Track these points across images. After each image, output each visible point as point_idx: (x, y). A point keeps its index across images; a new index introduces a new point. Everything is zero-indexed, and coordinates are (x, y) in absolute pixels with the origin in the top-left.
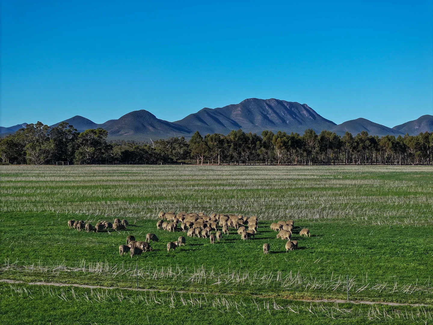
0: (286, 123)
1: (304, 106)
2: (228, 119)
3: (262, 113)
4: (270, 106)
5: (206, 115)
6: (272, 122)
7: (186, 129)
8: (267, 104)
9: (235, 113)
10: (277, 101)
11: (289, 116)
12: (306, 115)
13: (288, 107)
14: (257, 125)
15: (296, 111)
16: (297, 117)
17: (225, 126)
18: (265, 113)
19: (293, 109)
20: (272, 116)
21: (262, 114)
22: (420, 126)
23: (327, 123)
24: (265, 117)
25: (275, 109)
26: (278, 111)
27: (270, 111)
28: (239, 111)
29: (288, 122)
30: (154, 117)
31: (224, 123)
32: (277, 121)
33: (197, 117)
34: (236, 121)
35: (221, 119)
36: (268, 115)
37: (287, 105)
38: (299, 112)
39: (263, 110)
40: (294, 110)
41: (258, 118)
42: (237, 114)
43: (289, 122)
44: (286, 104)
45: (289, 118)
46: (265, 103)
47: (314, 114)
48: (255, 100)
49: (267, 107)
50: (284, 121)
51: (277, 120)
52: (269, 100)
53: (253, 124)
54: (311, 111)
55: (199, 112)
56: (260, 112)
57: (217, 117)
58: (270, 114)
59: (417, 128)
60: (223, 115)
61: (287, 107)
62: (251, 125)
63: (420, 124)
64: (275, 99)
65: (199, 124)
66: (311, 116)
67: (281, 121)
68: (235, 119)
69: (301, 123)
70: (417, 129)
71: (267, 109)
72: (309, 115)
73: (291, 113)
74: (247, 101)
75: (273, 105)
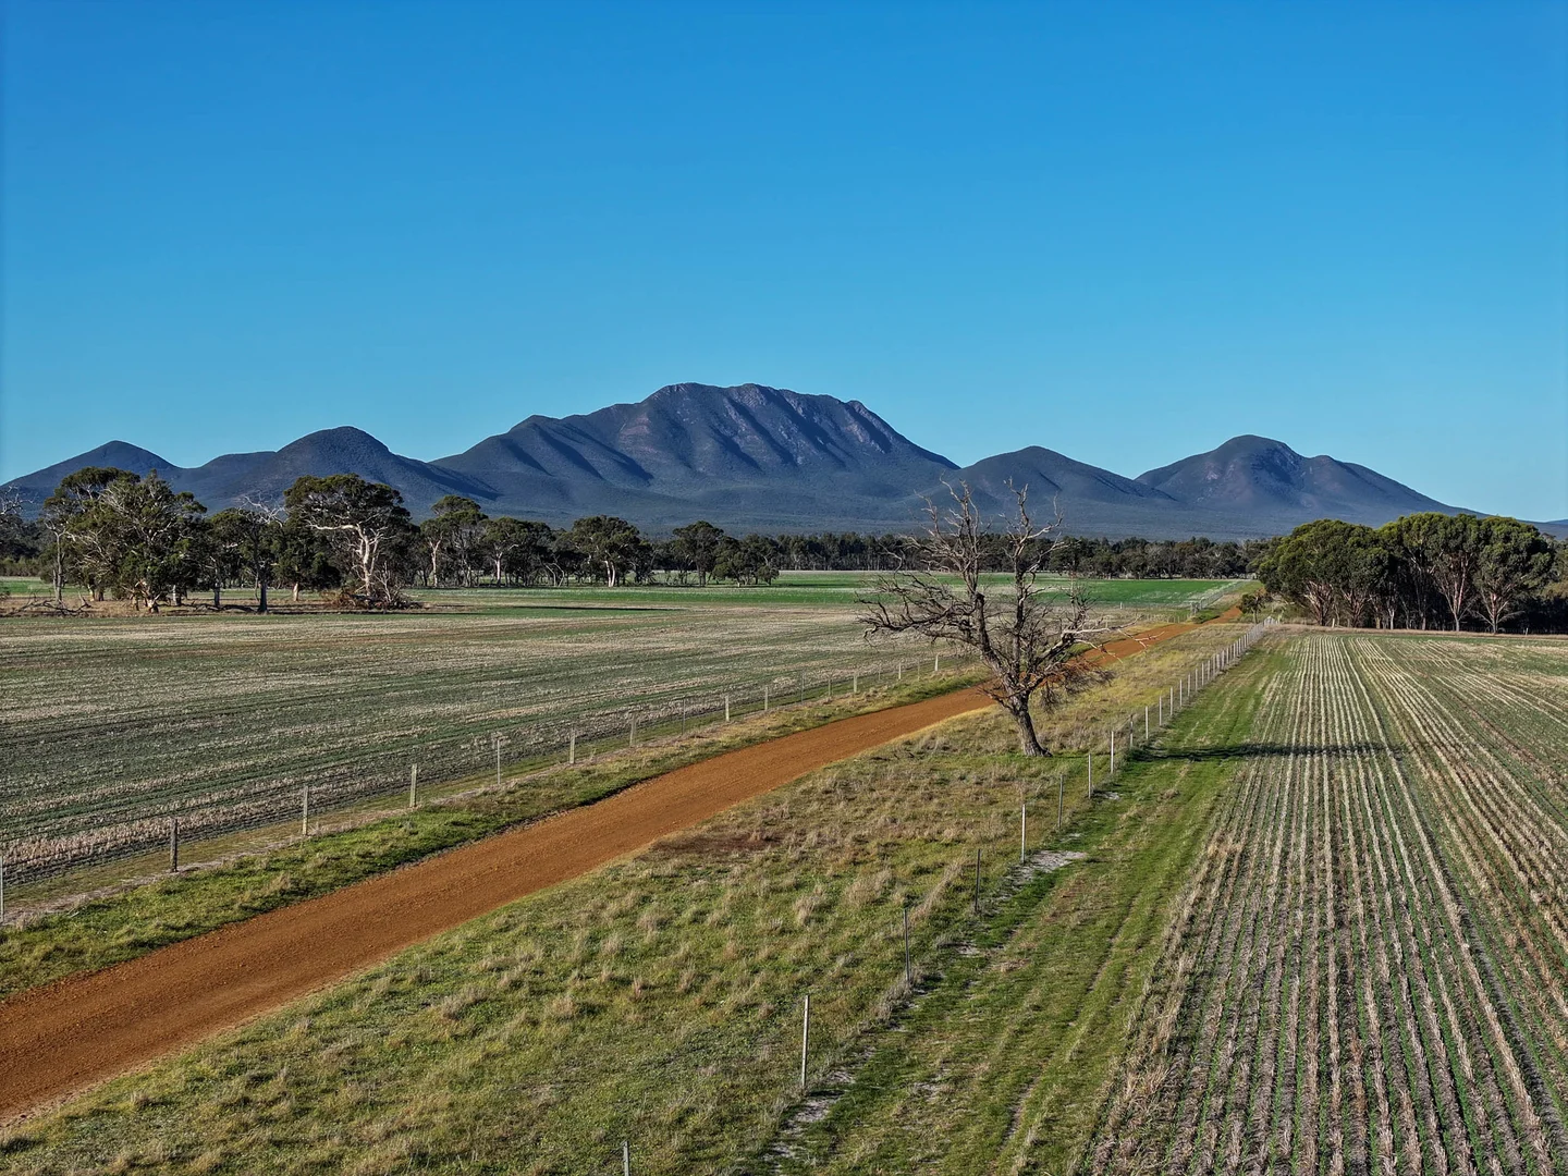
0: (795, 464)
1: (853, 408)
2: (609, 449)
3: (717, 431)
4: (742, 410)
5: (539, 439)
6: (749, 462)
7: (481, 486)
8: (732, 401)
9: (632, 431)
10: (764, 391)
11: (803, 442)
12: (860, 437)
13: (800, 411)
14: (701, 469)
15: (826, 425)
16: (829, 445)
17: (600, 472)
18: (728, 433)
19: (816, 419)
20: (750, 442)
21: (717, 436)
22: (1222, 472)
23: (929, 463)
24: (728, 446)
25: (761, 419)
26: (768, 426)
27: (743, 425)
28: (642, 425)
29: (800, 460)
30: (380, 448)
31: (596, 465)
32: (766, 458)
33: (508, 445)
34: (634, 457)
35: (587, 452)
36: (737, 440)
37: (799, 404)
38: (837, 428)
39: (722, 422)
40: (821, 420)
41: (706, 447)
42: (636, 437)
43: (803, 461)
44: (792, 402)
45: (802, 446)
46: (725, 400)
47: (886, 433)
48: (694, 388)
49: (733, 413)
50: (787, 457)
51: (764, 454)
52: (739, 388)
53: (690, 467)
54: (876, 424)
55: (516, 431)
56: (712, 427)
57: (575, 446)
58: (742, 436)
59: (1215, 477)
60: (593, 440)
61: (798, 415)
62: (681, 471)
63: (1225, 464)
64: (758, 386)
65: (518, 468)
66: (876, 442)
67: (778, 459)
68: (631, 452)
69: (841, 464)
70: (1213, 480)
71: (734, 417)
72: (868, 438)
73: (810, 430)
74: (671, 393)
75: (751, 404)
